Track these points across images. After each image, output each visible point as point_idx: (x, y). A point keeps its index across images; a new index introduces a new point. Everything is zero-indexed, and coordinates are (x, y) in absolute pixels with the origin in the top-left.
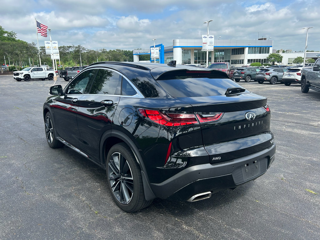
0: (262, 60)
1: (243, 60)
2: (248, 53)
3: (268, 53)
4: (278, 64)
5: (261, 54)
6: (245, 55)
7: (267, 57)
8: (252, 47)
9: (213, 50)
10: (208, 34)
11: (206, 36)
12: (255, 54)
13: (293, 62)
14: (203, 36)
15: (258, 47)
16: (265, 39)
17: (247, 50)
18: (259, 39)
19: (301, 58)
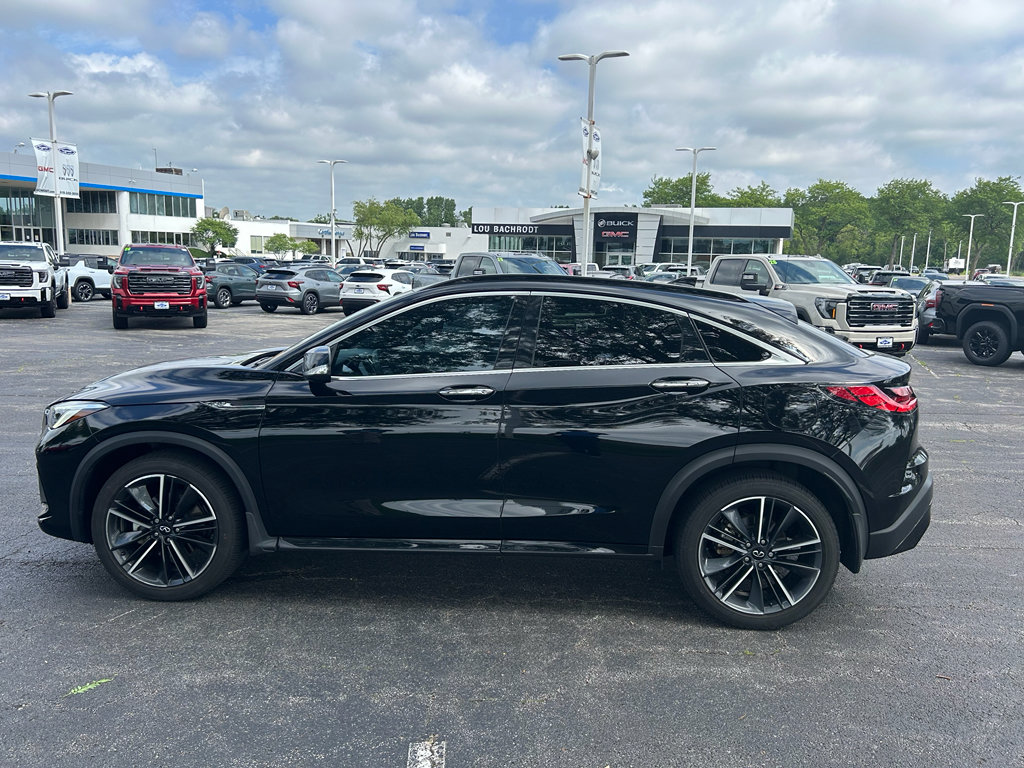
0: (178, 236)
1: (115, 233)
2: (132, 212)
3: (194, 215)
4: (226, 251)
5: (173, 219)
6: (119, 218)
7: (193, 229)
8: (143, 193)
9: (78, 197)
10: (55, 139)
11: (49, 144)
12: (152, 217)
13: (266, 248)
14: (35, 143)
15: (160, 195)
16: (179, 172)
17: (124, 200)
18: (158, 170)
19: (285, 236)
